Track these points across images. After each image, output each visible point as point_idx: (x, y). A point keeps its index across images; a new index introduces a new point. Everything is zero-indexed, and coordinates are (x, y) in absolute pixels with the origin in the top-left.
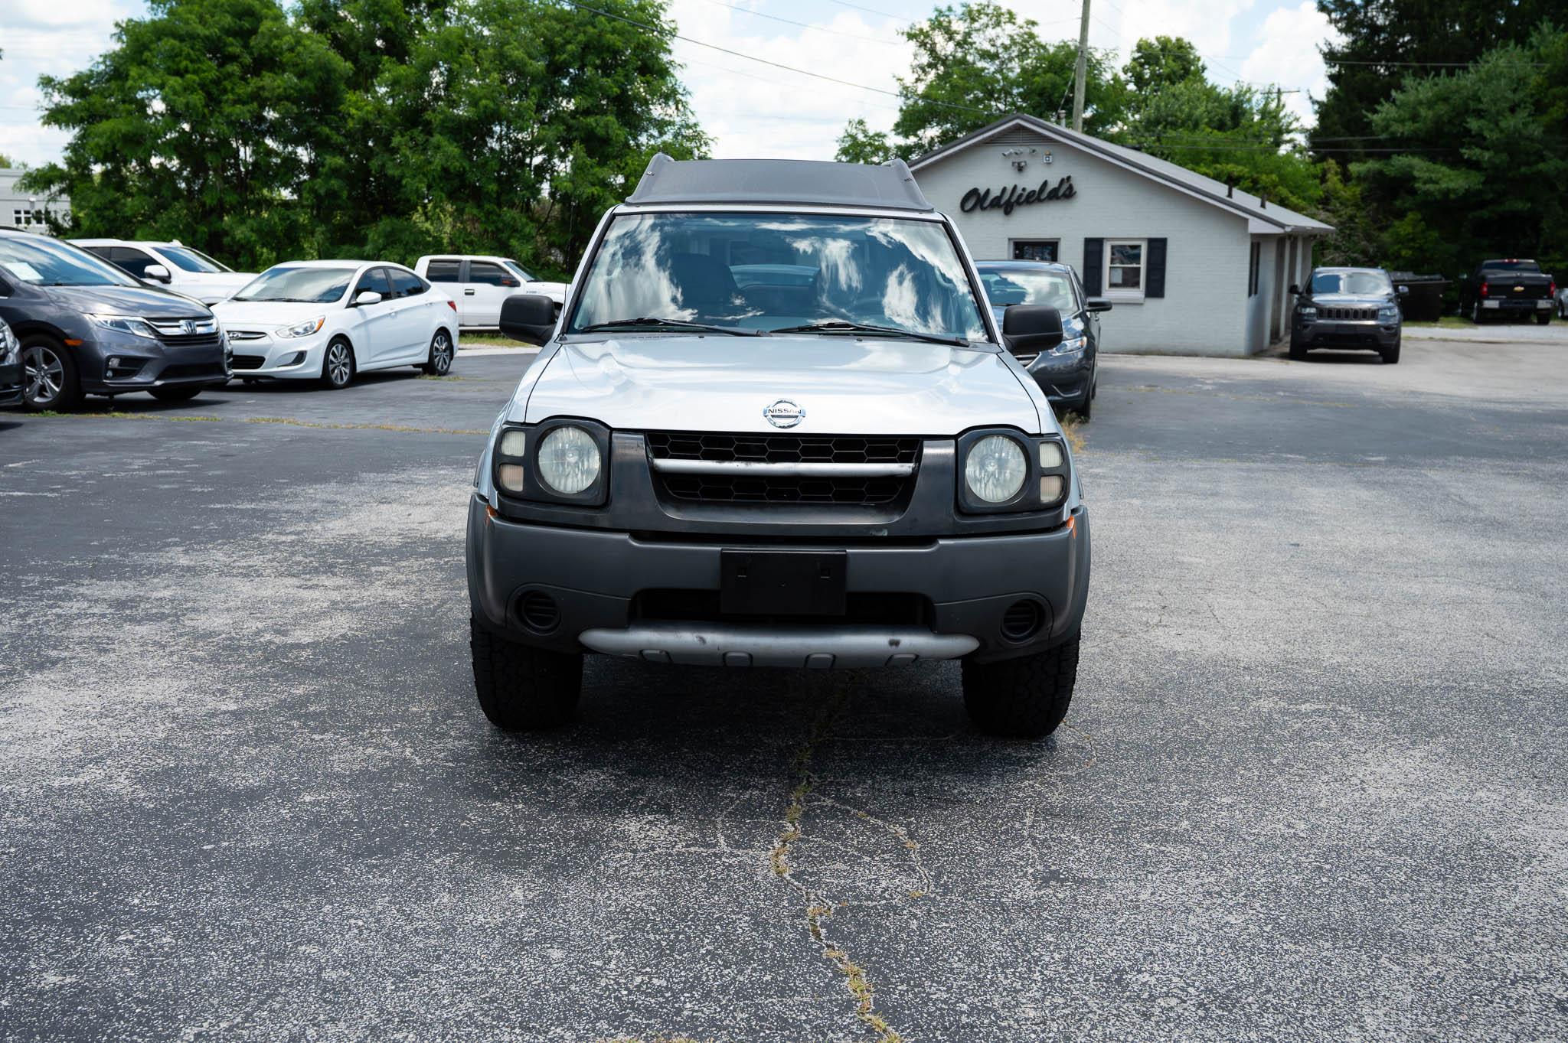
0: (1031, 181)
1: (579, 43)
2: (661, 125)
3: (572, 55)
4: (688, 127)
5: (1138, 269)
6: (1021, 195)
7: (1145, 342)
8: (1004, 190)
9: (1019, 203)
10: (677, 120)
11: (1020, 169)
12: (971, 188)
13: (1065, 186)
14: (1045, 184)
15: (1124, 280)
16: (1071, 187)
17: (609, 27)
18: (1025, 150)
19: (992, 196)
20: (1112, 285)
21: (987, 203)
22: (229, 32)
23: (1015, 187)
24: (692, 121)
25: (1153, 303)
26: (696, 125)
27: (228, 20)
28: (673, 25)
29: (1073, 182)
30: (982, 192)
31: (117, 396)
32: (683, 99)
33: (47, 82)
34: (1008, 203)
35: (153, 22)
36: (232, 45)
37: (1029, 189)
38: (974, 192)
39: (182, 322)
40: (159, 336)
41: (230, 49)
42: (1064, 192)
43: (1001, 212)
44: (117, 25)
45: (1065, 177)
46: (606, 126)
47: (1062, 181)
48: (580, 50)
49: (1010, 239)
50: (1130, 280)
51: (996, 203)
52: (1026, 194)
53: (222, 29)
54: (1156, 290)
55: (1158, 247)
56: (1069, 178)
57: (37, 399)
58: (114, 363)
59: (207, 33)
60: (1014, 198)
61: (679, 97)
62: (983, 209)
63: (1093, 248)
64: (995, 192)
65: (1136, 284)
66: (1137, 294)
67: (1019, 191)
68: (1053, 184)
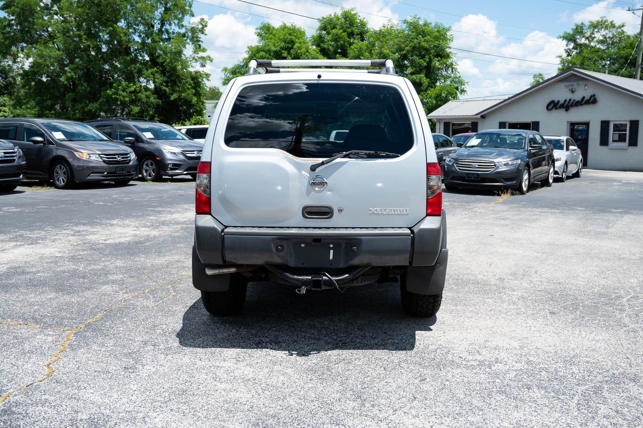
0: (577, 96)
1: (411, 46)
2: (446, 78)
3: (408, 51)
4: (456, 78)
5: (626, 134)
6: (573, 103)
7: (628, 166)
8: (566, 101)
9: (572, 105)
10: (453, 75)
11: (573, 92)
12: (551, 100)
13: (593, 99)
14: (584, 98)
15: (619, 138)
16: (595, 99)
17: (423, 40)
18: (575, 83)
19: (560, 104)
20: (614, 141)
21: (558, 106)
22: (283, 49)
23: (570, 99)
24: (458, 75)
25: (632, 149)
26: (460, 77)
27: (283, 44)
28: (451, 37)
29: (596, 97)
30: (556, 102)
31: (174, 177)
32: (455, 67)
33: (225, 70)
34: (567, 106)
35: (257, 46)
36: (284, 53)
37: (577, 100)
38: (553, 102)
39: (196, 152)
40: (186, 157)
41: (283, 55)
42: (592, 101)
43: (564, 110)
44: (248, 47)
45: (593, 95)
46: (420, 79)
47: (591, 97)
48: (411, 49)
49: (568, 122)
50: (622, 139)
51: (562, 106)
52: (575, 102)
53: (281, 48)
54: (633, 142)
55: (635, 124)
56: (594, 95)
57: (148, 177)
58: (170, 166)
59: (275, 49)
60: (569, 105)
61: (453, 66)
62: (556, 109)
63: (605, 125)
64: (562, 102)
65: (625, 141)
66: (625, 144)
67: (572, 101)
68: (587, 97)
